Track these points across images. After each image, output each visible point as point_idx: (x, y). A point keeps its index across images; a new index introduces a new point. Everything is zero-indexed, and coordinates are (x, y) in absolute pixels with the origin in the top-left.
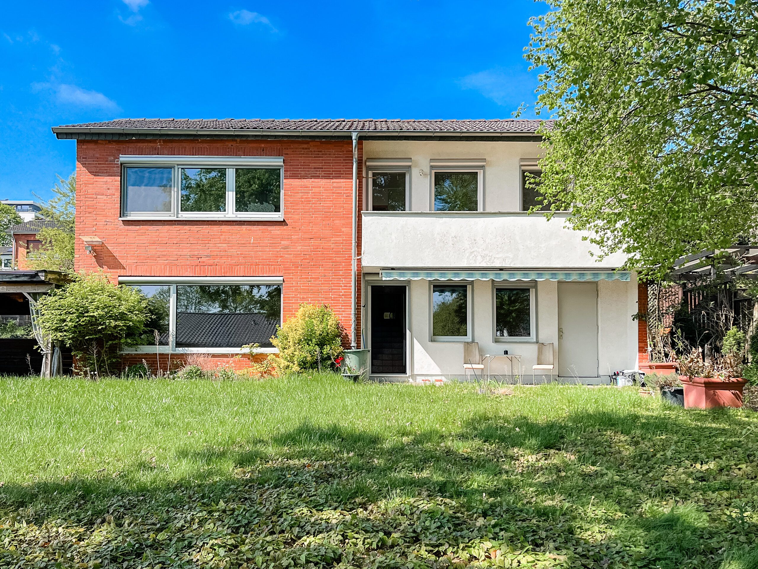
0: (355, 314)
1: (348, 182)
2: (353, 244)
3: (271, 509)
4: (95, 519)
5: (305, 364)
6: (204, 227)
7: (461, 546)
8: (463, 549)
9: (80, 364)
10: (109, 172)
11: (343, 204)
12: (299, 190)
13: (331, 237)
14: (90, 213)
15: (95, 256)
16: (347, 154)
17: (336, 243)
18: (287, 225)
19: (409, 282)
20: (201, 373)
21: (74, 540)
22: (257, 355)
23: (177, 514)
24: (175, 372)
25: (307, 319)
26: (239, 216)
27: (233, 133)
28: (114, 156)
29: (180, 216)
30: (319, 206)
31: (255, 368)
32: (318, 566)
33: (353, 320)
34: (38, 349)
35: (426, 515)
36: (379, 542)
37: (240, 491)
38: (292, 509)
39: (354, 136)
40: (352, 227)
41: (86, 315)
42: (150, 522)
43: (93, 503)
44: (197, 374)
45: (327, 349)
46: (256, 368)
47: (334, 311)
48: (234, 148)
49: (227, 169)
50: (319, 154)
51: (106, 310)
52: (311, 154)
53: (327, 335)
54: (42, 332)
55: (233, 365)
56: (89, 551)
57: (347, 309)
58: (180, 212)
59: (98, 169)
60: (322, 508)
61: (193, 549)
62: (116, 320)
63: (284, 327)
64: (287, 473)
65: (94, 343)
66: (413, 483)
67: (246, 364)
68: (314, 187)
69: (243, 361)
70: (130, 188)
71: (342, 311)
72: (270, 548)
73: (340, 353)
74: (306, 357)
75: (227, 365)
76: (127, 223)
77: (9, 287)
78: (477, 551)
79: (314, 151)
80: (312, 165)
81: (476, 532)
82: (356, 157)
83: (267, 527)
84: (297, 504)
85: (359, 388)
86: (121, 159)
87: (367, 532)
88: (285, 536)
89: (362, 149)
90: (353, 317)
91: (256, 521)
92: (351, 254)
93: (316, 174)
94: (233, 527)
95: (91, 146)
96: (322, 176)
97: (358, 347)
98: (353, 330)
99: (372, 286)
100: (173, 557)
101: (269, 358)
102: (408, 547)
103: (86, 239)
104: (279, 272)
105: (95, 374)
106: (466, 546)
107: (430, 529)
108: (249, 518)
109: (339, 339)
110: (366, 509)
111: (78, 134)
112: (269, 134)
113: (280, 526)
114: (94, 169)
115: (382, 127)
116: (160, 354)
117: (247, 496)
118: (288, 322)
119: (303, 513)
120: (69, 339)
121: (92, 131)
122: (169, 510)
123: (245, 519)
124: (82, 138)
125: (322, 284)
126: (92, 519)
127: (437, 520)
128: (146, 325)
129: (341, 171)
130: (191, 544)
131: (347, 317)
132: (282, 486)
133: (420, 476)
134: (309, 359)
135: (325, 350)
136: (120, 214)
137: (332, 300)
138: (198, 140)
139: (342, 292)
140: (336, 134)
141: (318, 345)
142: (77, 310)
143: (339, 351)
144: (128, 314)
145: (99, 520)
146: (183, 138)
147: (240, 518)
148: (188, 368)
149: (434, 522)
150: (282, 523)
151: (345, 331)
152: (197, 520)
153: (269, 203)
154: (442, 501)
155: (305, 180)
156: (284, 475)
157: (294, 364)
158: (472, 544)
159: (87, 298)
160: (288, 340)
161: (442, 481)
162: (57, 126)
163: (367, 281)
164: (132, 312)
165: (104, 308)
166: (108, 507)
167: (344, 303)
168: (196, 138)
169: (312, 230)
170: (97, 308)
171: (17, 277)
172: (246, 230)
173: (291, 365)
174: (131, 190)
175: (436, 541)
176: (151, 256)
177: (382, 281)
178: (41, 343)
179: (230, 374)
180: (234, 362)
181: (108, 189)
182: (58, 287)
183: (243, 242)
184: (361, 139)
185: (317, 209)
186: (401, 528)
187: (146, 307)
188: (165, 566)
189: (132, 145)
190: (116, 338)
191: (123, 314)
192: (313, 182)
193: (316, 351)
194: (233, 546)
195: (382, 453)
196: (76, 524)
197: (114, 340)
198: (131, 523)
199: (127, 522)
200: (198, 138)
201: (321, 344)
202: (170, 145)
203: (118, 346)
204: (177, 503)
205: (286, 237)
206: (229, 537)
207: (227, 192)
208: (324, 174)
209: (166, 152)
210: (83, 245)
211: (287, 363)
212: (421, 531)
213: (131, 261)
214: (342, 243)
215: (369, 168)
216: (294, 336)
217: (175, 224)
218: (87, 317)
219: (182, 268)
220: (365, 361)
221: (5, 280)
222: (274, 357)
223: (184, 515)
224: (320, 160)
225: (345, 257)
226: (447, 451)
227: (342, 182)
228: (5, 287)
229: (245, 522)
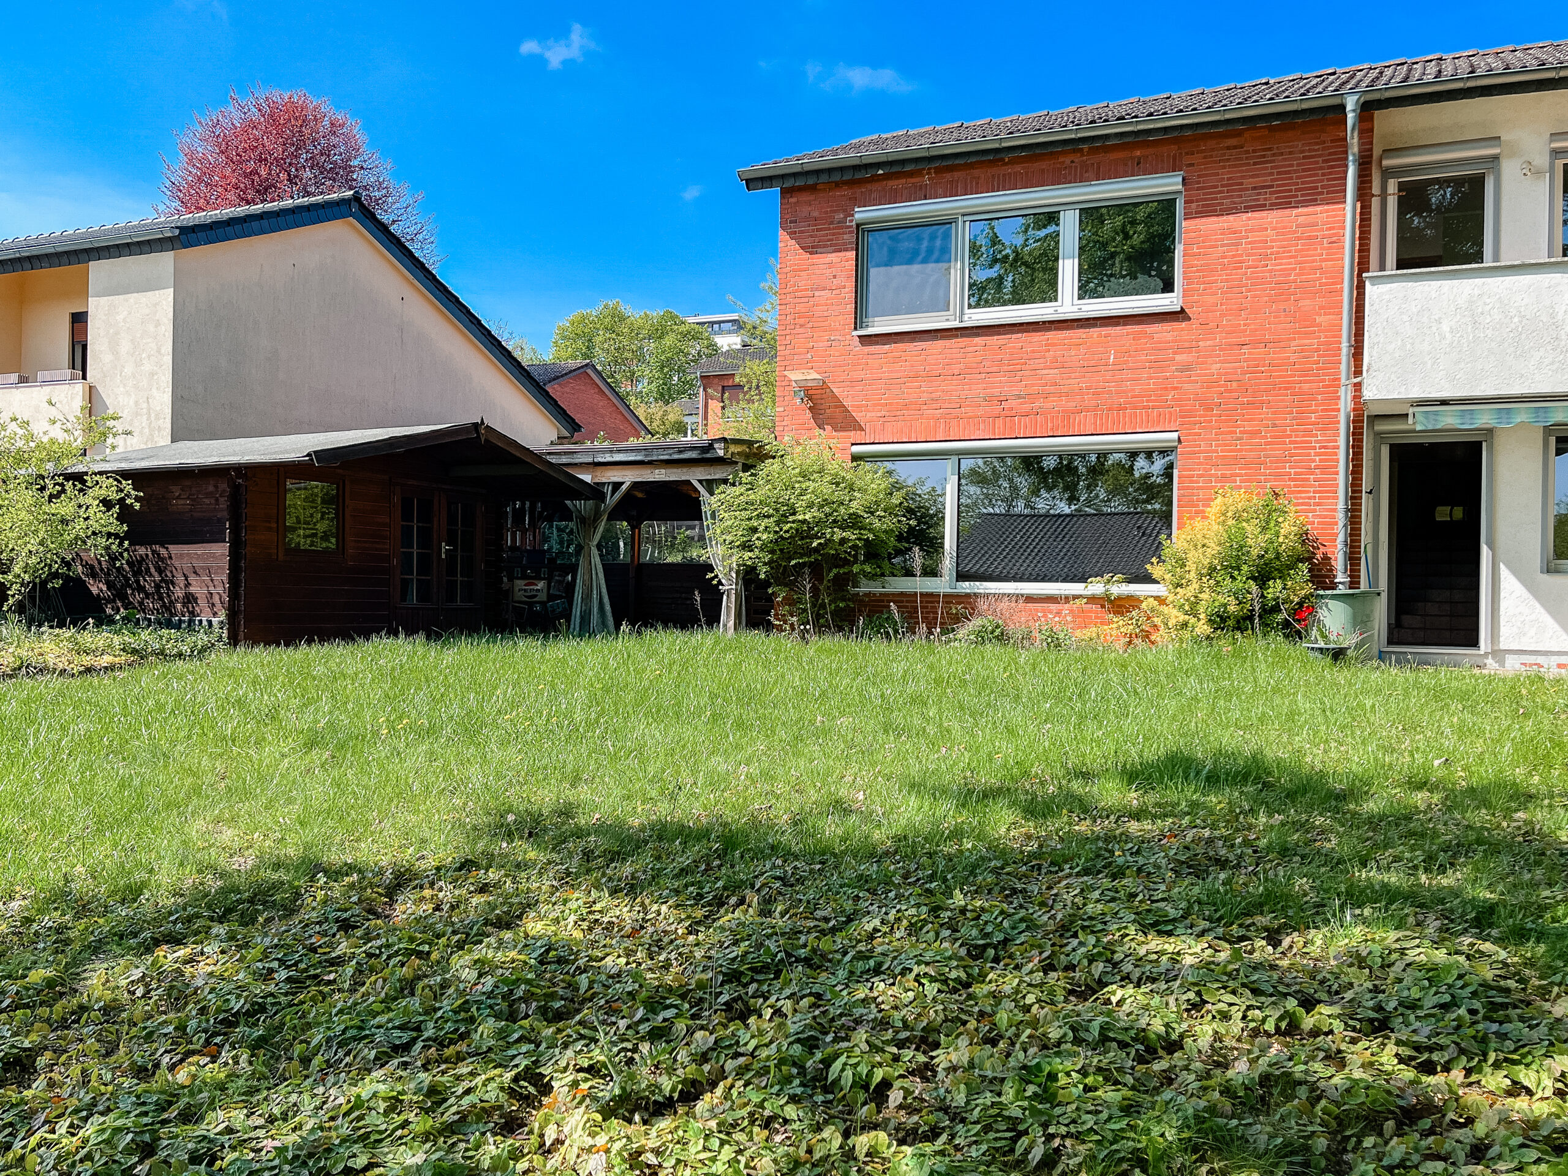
0: (1347, 510)
1: (1333, 210)
2: (1344, 351)
3: (1059, 916)
4: (727, 897)
5: (1223, 619)
6: (1014, 336)
7: (1492, 1057)
8: (1497, 1065)
9: (784, 610)
10: (836, 245)
11: (1321, 261)
12: (1216, 240)
13: (1290, 339)
14: (802, 326)
15: (810, 408)
16: (1332, 147)
17: (1302, 351)
18: (1190, 319)
19: (1490, 432)
20: (1002, 634)
21: (680, 932)
22: (1119, 598)
23: (872, 904)
24: (953, 630)
25: (1231, 522)
26: (1084, 308)
27: (1073, 136)
28: (845, 211)
29: (966, 318)
30: (1263, 272)
31: (1115, 625)
32: (1128, 1050)
33: (1341, 524)
34: (713, 579)
35: (1419, 974)
36: (1281, 1018)
37: (1008, 874)
38: (1105, 923)
39: (1351, 103)
40: (1341, 313)
41: (791, 518)
42: (819, 914)
43: (732, 866)
44: (996, 634)
45: (1275, 589)
46: (1118, 627)
47: (1295, 505)
48: (1076, 167)
49: (1062, 213)
50: (1264, 156)
51: (827, 509)
52: (1247, 158)
53: (1277, 558)
54: (721, 550)
55: (1069, 618)
56: (699, 954)
57: (1328, 498)
58: (966, 311)
59: (817, 240)
60: (1170, 927)
61: (883, 977)
62: (843, 529)
63: (1179, 540)
64: (1117, 846)
65: (806, 570)
66: (1412, 897)
67: (1096, 617)
68: (1251, 231)
69: (1090, 612)
70: (873, 271)
71: (1316, 504)
72: (1030, 999)
73: (1306, 597)
74: (1225, 605)
75: (1057, 619)
76: (866, 340)
77: (669, 471)
78: (1533, 1075)
79: (1254, 151)
80: (1249, 182)
81: (1543, 1029)
82: (1356, 150)
83: (1041, 953)
84: (1116, 913)
85: (1341, 675)
86: (857, 216)
87: (1256, 992)
88: (1073, 978)
89: (1372, 130)
90: (1340, 517)
91: (1022, 938)
92: (1339, 373)
93: (1258, 200)
94: (972, 945)
95: (805, 197)
96: (1271, 205)
97: (1354, 583)
98: (1340, 547)
99: (1391, 445)
100: (838, 988)
101: (1144, 605)
102: (1354, 1041)
103: (795, 376)
104: (1170, 422)
105: (808, 631)
106: (1506, 1060)
107: (1421, 1007)
108: (1009, 931)
109: (1304, 567)
110: (1276, 944)
111: (783, 177)
112: (1152, 126)
113: (1068, 955)
114: (809, 242)
115: (1425, 73)
116: (922, 594)
117: (1019, 886)
118: (1188, 528)
119: (1128, 935)
120: (765, 564)
121: (807, 168)
122: (861, 895)
123: (1000, 931)
124: (788, 184)
125: (1267, 444)
126: (722, 895)
127: (1443, 989)
128: (900, 538)
129: (1317, 188)
130: (881, 967)
131: (1326, 517)
132: (1099, 872)
133: (1434, 882)
134: (1232, 608)
135: (1270, 590)
136: (856, 323)
137: (1289, 479)
138: (1002, 160)
139: (1314, 461)
140: (1305, 106)
141: (1254, 579)
142: (777, 510)
143: (1303, 592)
144: (866, 516)
145: (733, 900)
146: (973, 159)
147: (989, 929)
148: (976, 623)
149: (1436, 994)
150: (1074, 950)
151: (1322, 549)
152: (905, 923)
153: (1150, 276)
154: (1472, 945)
155: (1231, 217)
156: (1110, 851)
157: (1199, 620)
158: (1524, 1056)
159: (793, 488)
160: (1187, 569)
161: (1485, 901)
162: (747, 166)
163: (1378, 434)
164: (872, 513)
165: (822, 506)
166: (756, 877)
167: (1320, 486)
168: (998, 156)
169: (1245, 325)
170: (810, 506)
171: (680, 452)
172: (1100, 336)
173: (1193, 620)
174: (876, 275)
175: (1429, 1038)
176: (911, 403)
177: (1415, 431)
178: (720, 570)
179: (1061, 636)
180: (1071, 611)
181: (835, 277)
182: (746, 468)
183: (1092, 363)
184: (1368, 108)
185: (1257, 278)
186: (1349, 995)
187: (901, 503)
188: (820, 1003)
189: (875, 186)
190: (846, 562)
191: (855, 516)
192: (1249, 219)
193: (1250, 593)
194: (961, 983)
195: (1355, 821)
196: (692, 902)
197: (843, 566)
198: (786, 912)
199: (779, 909)
200: (1002, 155)
201: (1262, 577)
202: (948, 176)
203: (850, 579)
204: (879, 884)
205: (1187, 344)
206: (955, 963)
207: (1061, 262)
208: (1277, 198)
209: (940, 191)
210: (790, 388)
211: (1182, 618)
212: (1396, 1009)
213: (873, 414)
214: (1318, 350)
215: (1387, 173)
216: (1198, 560)
217: (956, 336)
218: (793, 522)
219: (968, 423)
220: (1368, 616)
221: (662, 457)
222: (1156, 603)
223: (884, 910)
224: (1267, 168)
225: (1323, 381)
226: (1527, 832)
227: (1320, 213)
228: (663, 471)
229: (999, 937)
